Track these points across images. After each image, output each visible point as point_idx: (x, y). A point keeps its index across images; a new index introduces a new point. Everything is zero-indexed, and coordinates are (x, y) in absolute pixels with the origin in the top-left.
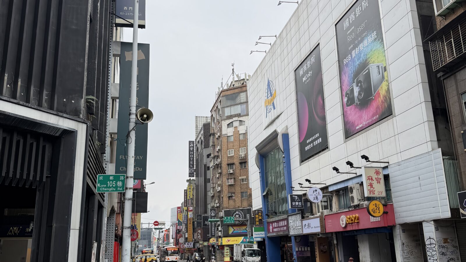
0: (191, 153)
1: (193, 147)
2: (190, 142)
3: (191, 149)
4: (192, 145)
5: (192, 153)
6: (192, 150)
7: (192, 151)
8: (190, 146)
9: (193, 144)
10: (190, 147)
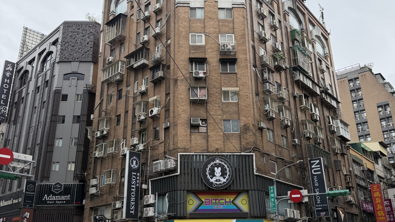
0: (6, 80)
1: (12, 72)
2: (7, 63)
3: (8, 74)
4: (10, 68)
5: (7, 82)
6: (8, 76)
7: (8, 78)
8: (7, 69)
9: (13, 68)
10: (5, 71)
